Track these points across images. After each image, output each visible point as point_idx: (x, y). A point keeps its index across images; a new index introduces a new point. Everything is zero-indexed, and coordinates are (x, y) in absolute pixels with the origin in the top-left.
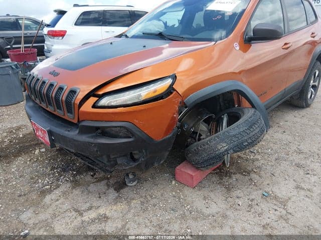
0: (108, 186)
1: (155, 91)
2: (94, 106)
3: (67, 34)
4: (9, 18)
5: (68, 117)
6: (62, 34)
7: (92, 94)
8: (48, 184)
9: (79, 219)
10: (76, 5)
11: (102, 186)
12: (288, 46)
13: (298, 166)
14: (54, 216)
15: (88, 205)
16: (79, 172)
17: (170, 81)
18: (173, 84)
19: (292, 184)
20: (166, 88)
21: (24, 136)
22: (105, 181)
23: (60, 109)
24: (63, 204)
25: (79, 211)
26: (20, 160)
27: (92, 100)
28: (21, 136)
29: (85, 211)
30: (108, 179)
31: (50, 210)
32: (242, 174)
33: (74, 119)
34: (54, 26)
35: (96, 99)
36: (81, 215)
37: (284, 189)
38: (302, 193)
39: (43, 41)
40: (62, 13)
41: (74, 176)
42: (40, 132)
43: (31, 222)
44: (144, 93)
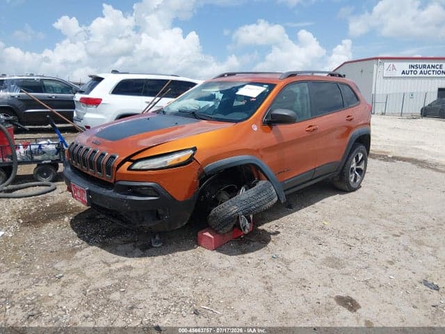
0: (135, 247)
1: (179, 159)
2: (129, 169)
3: (102, 102)
4: (32, 78)
5: (107, 178)
6: (96, 102)
7: (128, 159)
8: (78, 244)
9: (107, 268)
10: (115, 72)
11: (129, 247)
12: (313, 128)
13: (316, 238)
14: (84, 266)
15: (116, 259)
16: (108, 236)
17: (191, 152)
18: (193, 154)
19: (302, 250)
20: (187, 158)
21: (51, 206)
22: (133, 244)
23: (100, 172)
24: (93, 258)
25: (107, 264)
26: (50, 226)
27: (128, 164)
28: (48, 205)
29: (112, 263)
30: (135, 241)
31: (81, 262)
32: (260, 241)
33: (111, 180)
34: (88, 93)
35: (131, 163)
36: (109, 266)
37: (292, 254)
38: (309, 257)
39: (73, 107)
40: (99, 80)
41: (103, 239)
42: (78, 193)
43: (64, 269)
44: (170, 160)
